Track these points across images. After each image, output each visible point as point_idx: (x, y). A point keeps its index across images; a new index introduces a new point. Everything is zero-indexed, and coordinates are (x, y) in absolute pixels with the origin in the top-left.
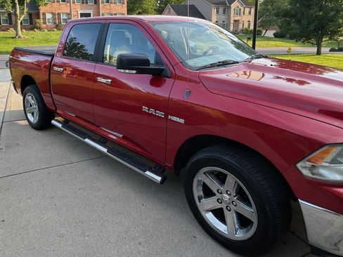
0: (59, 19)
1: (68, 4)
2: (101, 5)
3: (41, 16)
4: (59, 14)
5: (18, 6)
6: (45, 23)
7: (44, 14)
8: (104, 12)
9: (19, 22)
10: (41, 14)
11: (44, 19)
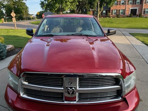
0: (119, 12)
1: (125, 5)
2: (144, 4)
3: (111, 11)
4: (119, 10)
5: (99, 8)
6: (112, 14)
7: (112, 10)
8: (145, 8)
9: (99, 14)
10: (111, 10)
11: (112, 12)
